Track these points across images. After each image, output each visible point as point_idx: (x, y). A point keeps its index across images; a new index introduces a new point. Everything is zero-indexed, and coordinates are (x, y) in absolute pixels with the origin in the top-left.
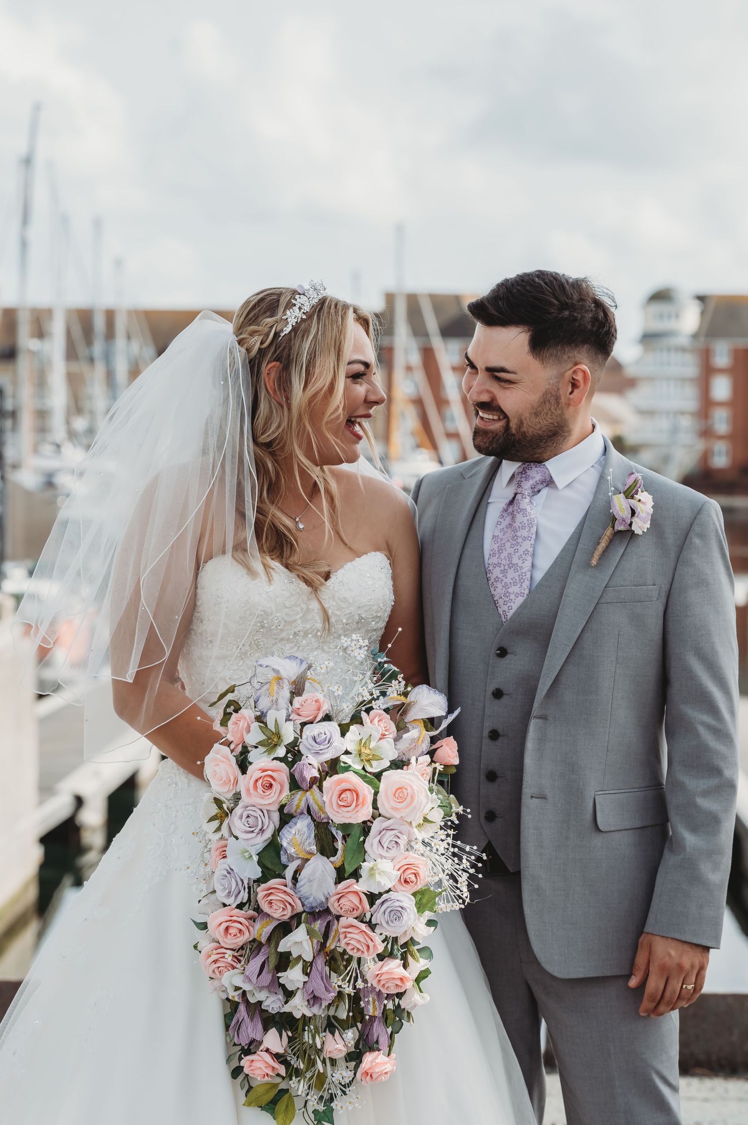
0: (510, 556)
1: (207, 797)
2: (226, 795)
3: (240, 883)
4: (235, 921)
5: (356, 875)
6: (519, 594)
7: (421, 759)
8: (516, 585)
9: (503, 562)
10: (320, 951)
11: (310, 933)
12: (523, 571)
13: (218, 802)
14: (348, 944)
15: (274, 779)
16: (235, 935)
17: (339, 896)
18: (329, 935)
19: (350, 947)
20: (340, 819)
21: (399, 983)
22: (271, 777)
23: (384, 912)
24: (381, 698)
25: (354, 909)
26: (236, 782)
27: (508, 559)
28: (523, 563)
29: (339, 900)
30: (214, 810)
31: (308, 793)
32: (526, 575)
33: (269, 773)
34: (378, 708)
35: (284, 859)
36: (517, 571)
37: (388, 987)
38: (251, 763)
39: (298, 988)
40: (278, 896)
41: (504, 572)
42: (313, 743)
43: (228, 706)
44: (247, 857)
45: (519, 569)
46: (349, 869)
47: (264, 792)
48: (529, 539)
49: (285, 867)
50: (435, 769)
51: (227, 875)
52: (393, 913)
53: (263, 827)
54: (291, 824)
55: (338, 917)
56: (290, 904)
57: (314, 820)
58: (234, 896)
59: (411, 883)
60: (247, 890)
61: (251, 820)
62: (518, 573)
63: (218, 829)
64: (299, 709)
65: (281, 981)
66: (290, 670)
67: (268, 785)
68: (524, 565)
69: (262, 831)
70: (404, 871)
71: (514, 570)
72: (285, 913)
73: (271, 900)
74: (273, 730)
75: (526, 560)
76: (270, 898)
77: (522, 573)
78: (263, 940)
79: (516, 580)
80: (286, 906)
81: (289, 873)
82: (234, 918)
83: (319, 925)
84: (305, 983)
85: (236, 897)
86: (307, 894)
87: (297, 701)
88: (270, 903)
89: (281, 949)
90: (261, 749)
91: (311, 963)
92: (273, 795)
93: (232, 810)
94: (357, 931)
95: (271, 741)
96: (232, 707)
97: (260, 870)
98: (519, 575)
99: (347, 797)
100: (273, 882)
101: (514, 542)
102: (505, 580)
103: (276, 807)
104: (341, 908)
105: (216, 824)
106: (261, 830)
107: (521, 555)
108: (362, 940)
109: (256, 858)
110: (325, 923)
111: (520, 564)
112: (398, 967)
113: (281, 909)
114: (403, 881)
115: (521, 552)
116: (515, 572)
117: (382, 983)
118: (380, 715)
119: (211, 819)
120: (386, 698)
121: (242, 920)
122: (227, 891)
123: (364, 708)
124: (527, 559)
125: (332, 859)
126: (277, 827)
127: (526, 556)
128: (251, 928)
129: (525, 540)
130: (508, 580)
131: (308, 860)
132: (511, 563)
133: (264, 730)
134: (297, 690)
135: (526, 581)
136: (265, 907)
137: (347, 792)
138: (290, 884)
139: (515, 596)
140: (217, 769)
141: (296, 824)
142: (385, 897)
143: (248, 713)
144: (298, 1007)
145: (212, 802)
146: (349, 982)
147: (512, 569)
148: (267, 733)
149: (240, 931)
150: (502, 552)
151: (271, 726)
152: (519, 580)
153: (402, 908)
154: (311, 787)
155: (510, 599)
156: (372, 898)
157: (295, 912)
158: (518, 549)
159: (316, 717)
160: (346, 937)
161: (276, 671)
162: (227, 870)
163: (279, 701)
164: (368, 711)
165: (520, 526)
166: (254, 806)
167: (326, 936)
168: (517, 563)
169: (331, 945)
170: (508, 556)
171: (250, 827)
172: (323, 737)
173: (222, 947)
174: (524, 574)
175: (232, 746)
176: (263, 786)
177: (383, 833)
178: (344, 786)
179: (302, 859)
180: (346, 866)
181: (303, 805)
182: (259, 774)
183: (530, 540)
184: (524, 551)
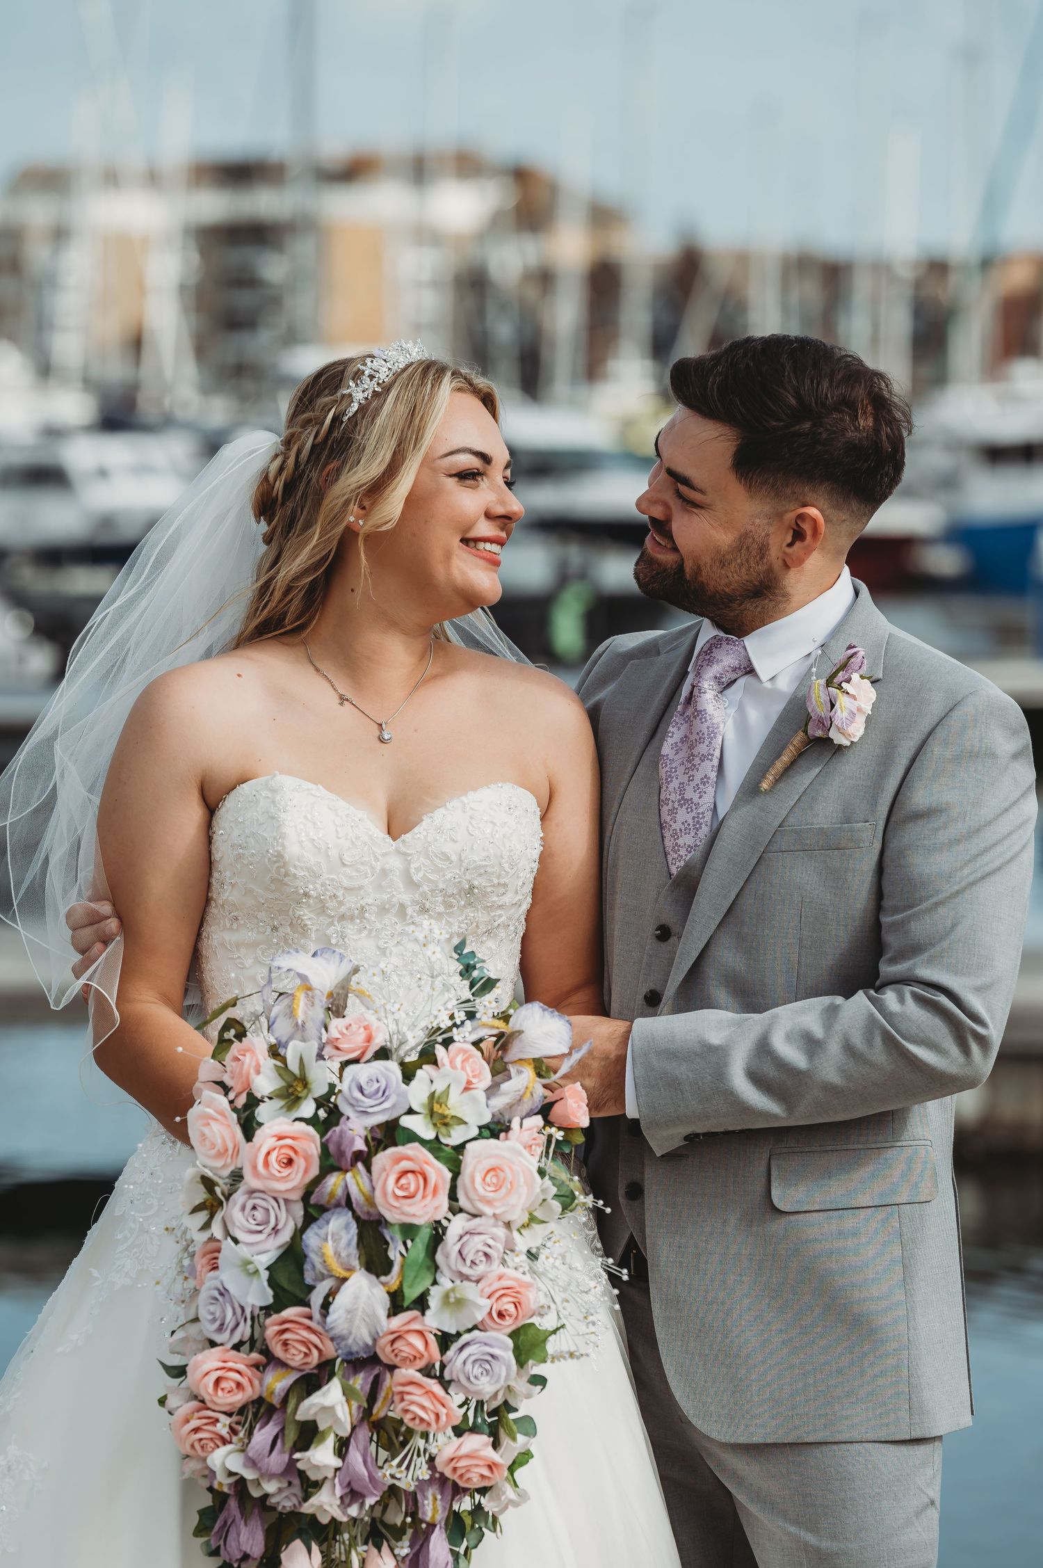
0: (682, 788)
1: (190, 1173)
2: (220, 1173)
3: (239, 1311)
4: (230, 1370)
5: (421, 1303)
6: (692, 848)
7: (527, 1122)
8: (689, 833)
9: (672, 797)
10: (362, 1420)
11: (348, 1392)
12: (700, 811)
13: (208, 1183)
14: (406, 1411)
15: (296, 1152)
16: (229, 1392)
17: (392, 1337)
18: (378, 1396)
19: (409, 1416)
20: (398, 1217)
21: (486, 1472)
22: (292, 1148)
23: (464, 1363)
24: (468, 1022)
25: (415, 1357)
26: (237, 1151)
27: (678, 792)
28: (700, 797)
29: (393, 1342)
30: (201, 1195)
31: (349, 1175)
32: (704, 817)
33: (288, 1142)
34: (462, 1040)
35: (309, 1278)
36: (692, 811)
37: (468, 1479)
38: (260, 1125)
39: (326, 1478)
40: (297, 1334)
41: (673, 812)
42: (358, 1095)
43: (226, 1027)
44: (251, 1271)
45: (694, 807)
46: (411, 1294)
47: (279, 1172)
48: (710, 757)
49: (311, 1288)
50: (550, 1137)
51: (220, 1298)
52: (479, 1363)
53: (276, 1225)
54: (321, 1222)
55: (392, 1368)
56: (316, 1347)
57: (357, 1218)
58: (228, 1331)
59: (507, 1318)
60: (249, 1322)
61: (259, 1215)
62: (693, 814)
63: (207, 1226)
64: (337, 1039)
65: (300, 1465)
66: (324, 975)
67: (285, 1161)
68: (701, 801)
69: (275, 1230)
70: (498, 1299)
71: (687, 809)
72: (308, 1360)
73: (287, 1340)
74: (296, 1071)
75: (705, 793)
76: (286, 1336)
77: (699, 813)
78: (276, 1401)
79: (689, 825)
80: (309, 1350)
81: (317, 1298)
82: (230, 1365)
83: (360, 1382)
84: (337, 1470)
85: (233, 1331)
86: (345, 1332)
87: (336, 1024)
88: (285, 1344)
89: (300, 1416)
90: (278, 1103)
91: (348, 1439)
92: (293, 1176)
93: (230, 1195)
94: (422, 1391)
95: (291, 1092)
96: (233, 1032)
97: (270, 1292)
98: (694, 818)
99: (409, 1184)
100: (291, 1312)
101: (690, 765)
102: (674, 826)
103: (296, 1196)
104: (396, 1355)
105: (203, 1216)
106: (273, 1229)
107: (697, 785)
108: (427, 1403)
109: (265, 1275)
110: (371, 1379)
111: (696, 800)
112: (486, 1445)
113: (302, 1355)
114: (495, 1315)
115: (697, 780)
116: (688, 813)
117: (459, 1472)
118: (465, 1051)
119: (196, 1209)
120: (475, 1023)
121: (241, 1367)
122: (218, 1323)
123: (440, 1039)
124: (707, 790)
125: (383, 1278)
126: (299, 1225)
127: (704, 785)
128: (256, 1383)
129: (703, 761)
130: (677, 826)
131: (345, 1280)
132: (683, 798)
133: (283, 1072)
134: (336, 1007)
135: (703, 826)
136: (278, 1351)
137: (410, 1176)
138: (317, 1316)
139: (687, 850)
140: (206, 1130)
141: (328, 1222)
142: (466, 1338)
143: (258, 1042)
144: (326, 1504)
145: (198, 1182)
146: (408, 1468)
147: (684, 807)
148: (286, 1077)
149: (239, 1385)
150: (671, 781)
151: (293, 1066)
152: (694, 825)
153: (492, 1356)
154: (353, 1164)
155: (679, 855)
156: (445, 1340)
157: (323, 1359)
158: (693, 776)
159: (363, 1053)
160: (402, 1400)
161: (303, 978)
162: (219, 1290)
163: (308, 1025)
164: (447, 1043)
165: (698, 738)
166: (263, 1192)
167: (372, 1397)
168: (692, 799)
169: (379, 1411)
170: (679, 788)
171: (257, 1224)
172: (376, 1086)
173: (208, 1409)
174: (701, 816)
175: (232, 1095)
176: (279, 1162)
177: (465, 1238)
178: (405, 1165)
179: (338, 1278)
180: (406, 1290)
181: (339, 1192)
182: (271, 1142)
183: (711, 760)
184: (702, 779)
